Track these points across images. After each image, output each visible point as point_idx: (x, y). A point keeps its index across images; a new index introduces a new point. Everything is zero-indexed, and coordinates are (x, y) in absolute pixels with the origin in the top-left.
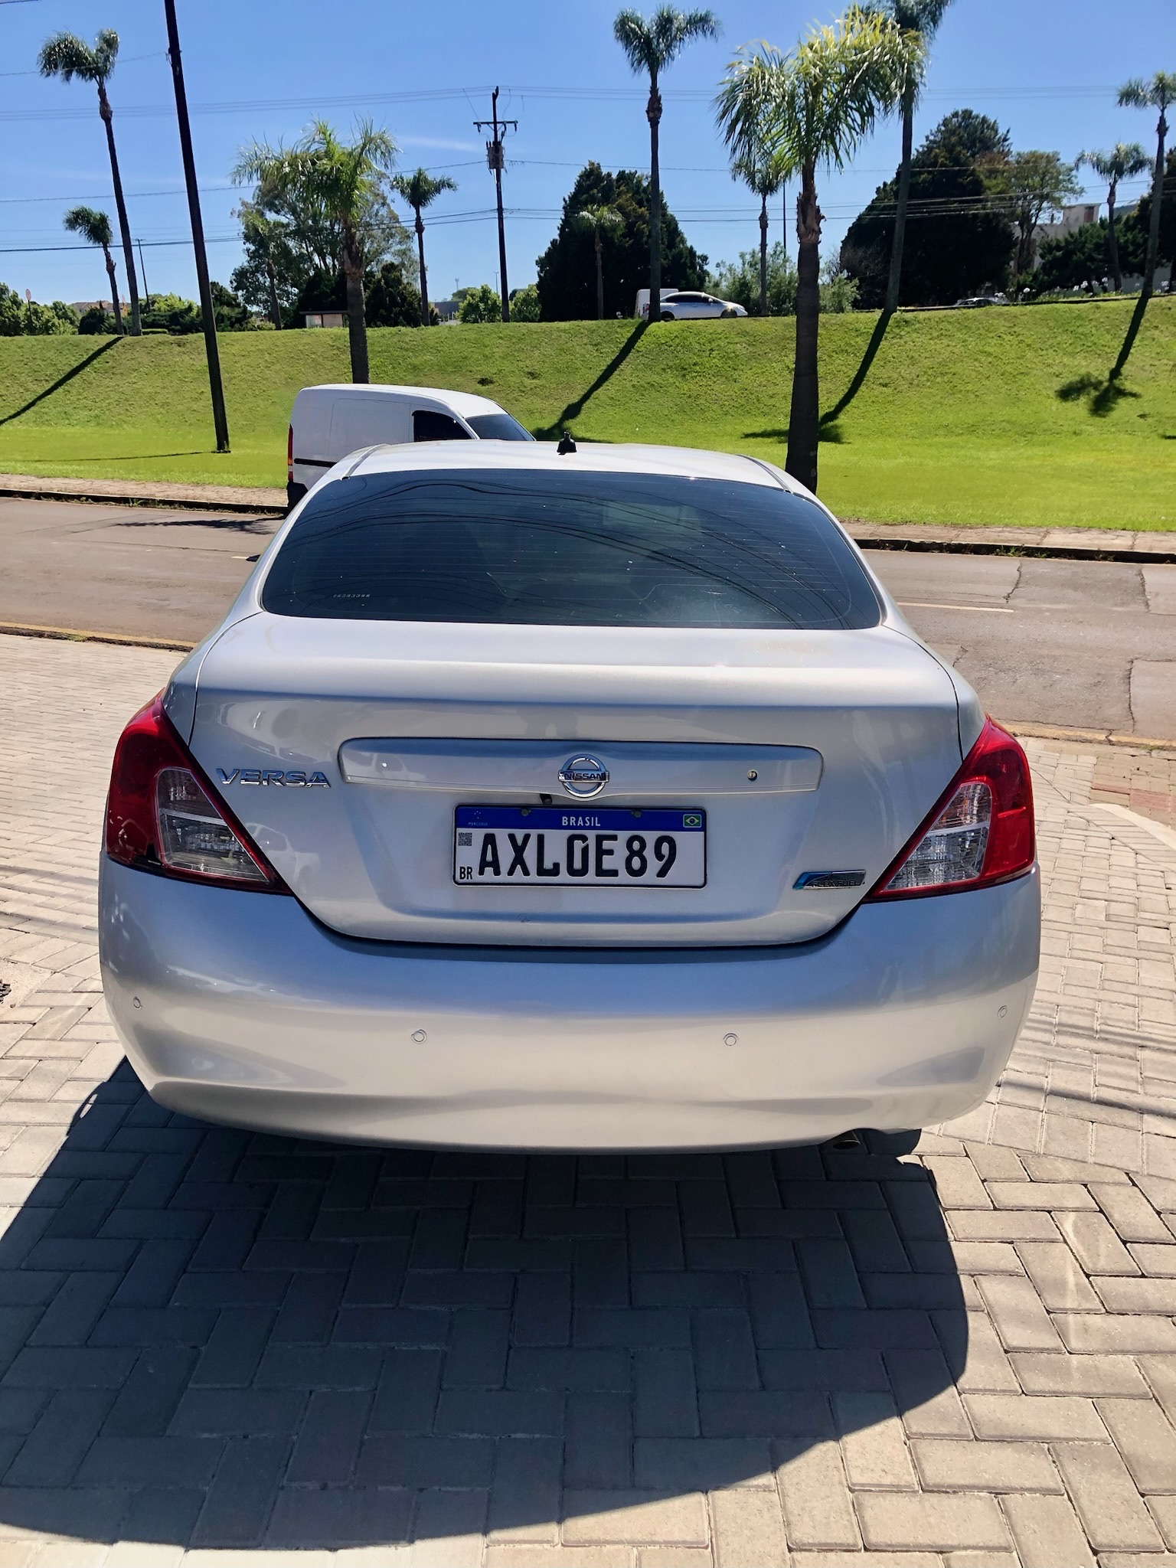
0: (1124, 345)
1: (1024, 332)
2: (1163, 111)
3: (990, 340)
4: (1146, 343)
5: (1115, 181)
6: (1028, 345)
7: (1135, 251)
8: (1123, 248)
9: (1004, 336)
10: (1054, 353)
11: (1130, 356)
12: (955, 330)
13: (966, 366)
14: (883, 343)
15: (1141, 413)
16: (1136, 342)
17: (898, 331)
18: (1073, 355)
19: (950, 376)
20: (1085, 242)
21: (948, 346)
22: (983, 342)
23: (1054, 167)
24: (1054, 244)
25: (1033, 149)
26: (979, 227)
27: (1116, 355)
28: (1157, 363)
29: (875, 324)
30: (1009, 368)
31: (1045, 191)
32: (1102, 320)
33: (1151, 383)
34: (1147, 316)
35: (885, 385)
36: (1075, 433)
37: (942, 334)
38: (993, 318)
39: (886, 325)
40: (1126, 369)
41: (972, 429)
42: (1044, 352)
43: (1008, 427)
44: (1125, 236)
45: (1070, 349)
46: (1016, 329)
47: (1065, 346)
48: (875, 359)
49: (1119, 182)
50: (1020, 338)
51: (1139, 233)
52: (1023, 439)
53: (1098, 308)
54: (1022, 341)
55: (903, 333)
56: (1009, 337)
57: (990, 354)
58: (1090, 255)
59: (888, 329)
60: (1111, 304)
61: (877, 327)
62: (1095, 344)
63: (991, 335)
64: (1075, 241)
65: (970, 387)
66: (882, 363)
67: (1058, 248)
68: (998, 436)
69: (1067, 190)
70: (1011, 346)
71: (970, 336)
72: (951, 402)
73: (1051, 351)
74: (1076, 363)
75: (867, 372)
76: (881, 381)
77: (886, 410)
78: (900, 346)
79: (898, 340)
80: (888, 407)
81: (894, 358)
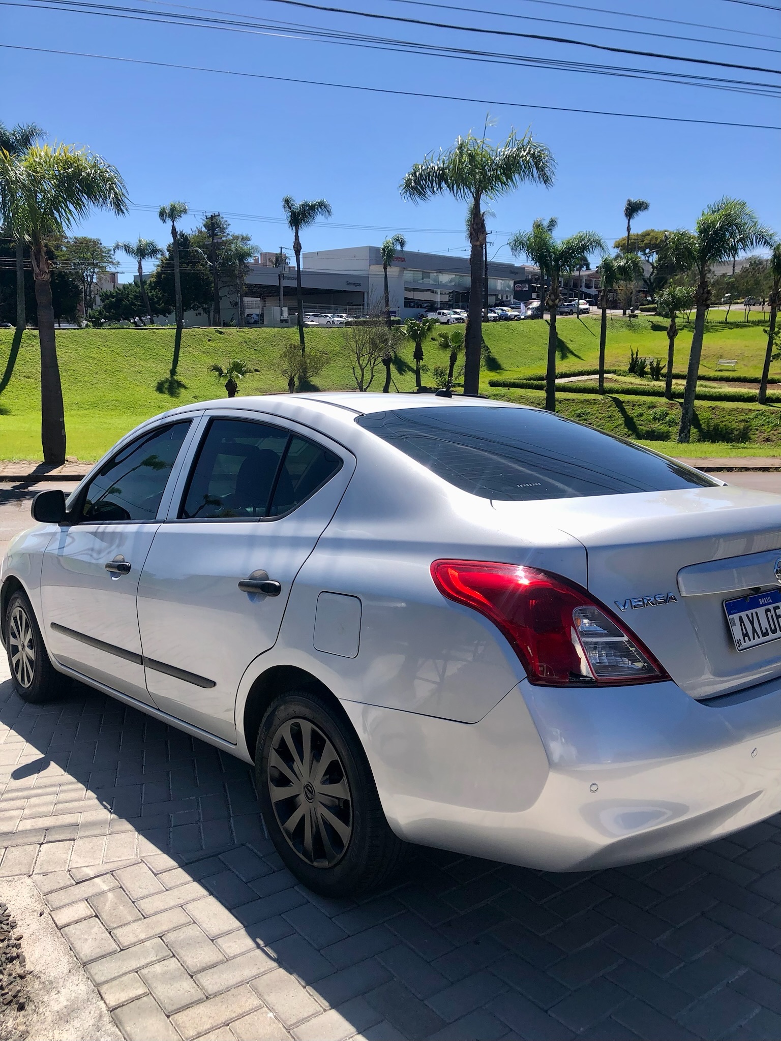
0: (174, 356)
1: (113, 345)
2: (173, 222)
3: (93, 350)
4: (186, 354)
5: (141, 260)
6: (117, 354)
7: (158, 301)
8: (151, 299)
9: (101, 348)
10: (134, 359)
11: (179, 362)
12: (68, 342)
13: (80, 365)
14: (21, 350)
15: (194, 395)
16: (181, 354)
17: (30, 342)
18: (146, 360)
19: (72, 371)
20: (128, 294)
21: (66, 352)
22: (89, 351)
23: (99, 248)
24: (109, 293)
25: (84, 236)
26: (56, 279)
27: (171, 361)
28: (195, 367)
29: (13, 337)
30: (108, 367)
31: (95, 262)
32: (158, 340)
33: (194, 378)
34: (183, 339)
35: (28, 377)
36: (159, 407)
37: (60, 345)
38: (92, 336)
39: (21, 338)
40: (178, 369)
41: (94, 405)
42: (128, 358)
43: (117, 404)
44: (151, 292)
45: (143, 357)
46: (108, 343)
47: (140, 355)
48: (17, 360)
49: (143, 260)
50: (111, 349)
51: (159, 291)
52: (129, 411)
53: (154, 333)
54: (113, 351)
55: (33, 343)
56: (104, 349)
57: (94, 358)
58: (132, 302)
59: (22, 340)
60: (161, 331)
61: (14, 339)
62: (157, 354)
63: (92, 347)
64: (122, 293)
65: (86, 379)
66: (23, 363)
67: (112, 296)
68: (112, 410)
69: (109, 262)
70: (107, 353)
71: (79, 347)
72: (76, 388)
73: (132, 358)
74: (149, 365)
75: (13, 368)
76: (25, 374)
77: (32, 393)
78: (33, 352)
79: (31, 348)
80: (34, 392)
81: (30, 359)
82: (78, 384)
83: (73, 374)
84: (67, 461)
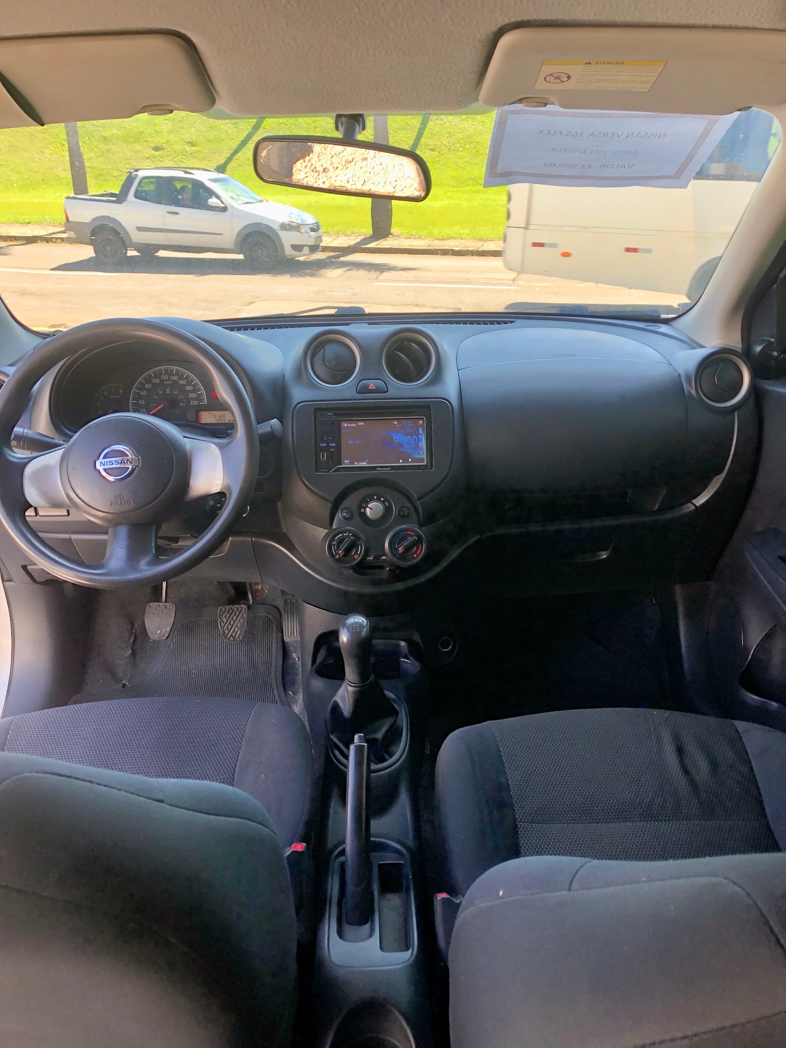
19: (475, 144)
21: (473, 125)
35: (433, 150)
48: (425, 133)
66: (430, 136)
75: (419, 141)
76: (430, 147)
77: (434, 167)
78: (441, 125)
79: (440, 121)
80: (436, 166)
81: (437, 132)
82: (479, 157)
83: (476, 146)
84: (392, 235)
